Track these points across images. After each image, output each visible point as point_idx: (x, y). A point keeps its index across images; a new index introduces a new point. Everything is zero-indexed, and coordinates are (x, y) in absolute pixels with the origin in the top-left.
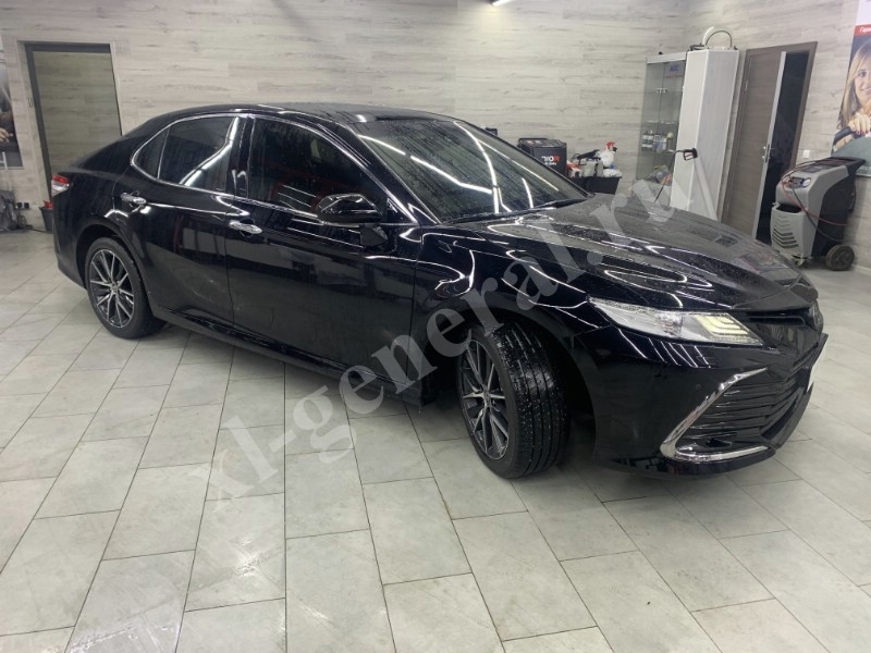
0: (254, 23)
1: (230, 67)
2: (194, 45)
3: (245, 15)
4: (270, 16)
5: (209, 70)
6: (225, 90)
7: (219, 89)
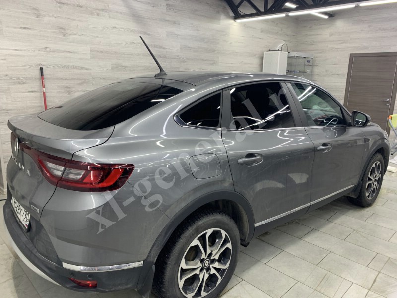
0: (110, 17)
1: (91, 51)
2: (63, 31)
3: (103, 10)
4: (121, 13)
5: (75, 52)
6: (87, 69)
7: (82, 68)
